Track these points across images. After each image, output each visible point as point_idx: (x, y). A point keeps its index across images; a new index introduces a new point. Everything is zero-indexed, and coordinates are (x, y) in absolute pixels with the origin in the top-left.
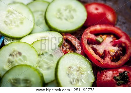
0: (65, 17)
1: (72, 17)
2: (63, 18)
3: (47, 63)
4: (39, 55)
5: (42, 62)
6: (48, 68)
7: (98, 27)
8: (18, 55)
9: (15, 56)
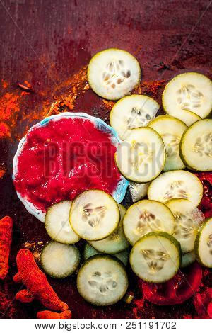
0: (206, 150)
2: (203, 152)
3: (184, 229)
4: (175, 218)
5: (179, 228)
6: (186, 236)
8: (151, 218)
9: (147, 219)
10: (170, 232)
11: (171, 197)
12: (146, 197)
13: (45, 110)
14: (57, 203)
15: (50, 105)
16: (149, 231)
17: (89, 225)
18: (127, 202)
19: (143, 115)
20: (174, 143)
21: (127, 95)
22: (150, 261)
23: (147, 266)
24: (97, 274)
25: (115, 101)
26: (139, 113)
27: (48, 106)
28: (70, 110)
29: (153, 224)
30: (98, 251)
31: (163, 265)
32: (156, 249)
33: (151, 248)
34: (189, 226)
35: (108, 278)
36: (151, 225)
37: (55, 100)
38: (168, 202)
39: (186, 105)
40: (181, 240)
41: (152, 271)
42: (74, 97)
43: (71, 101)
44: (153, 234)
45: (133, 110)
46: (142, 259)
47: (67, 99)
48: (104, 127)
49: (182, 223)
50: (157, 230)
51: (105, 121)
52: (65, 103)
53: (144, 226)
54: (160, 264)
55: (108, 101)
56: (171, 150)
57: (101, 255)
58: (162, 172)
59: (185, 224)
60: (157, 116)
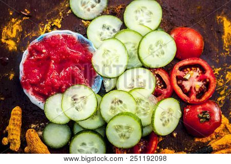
1: (163, 53)
2: (155, 54)
3: (144, 109)
4: (137, 102)
5: (140, 109)
6: (145, 114)
7: (186, 62)
8: (119, 103)
9: (117, 104)
10: (134, 112)
11: (133, 87)
12: (115, 88)
13: (41, 29)
14: (52, 95)
15: (44, 26)
16: (119, 112)
17: (76, 110)
18: (102, 92)
19: (111, 30)
20: (134, 49)
21: (98, 16)
22: (120, 133)
23: (118, 136)
24: (84, 144)
25: (91, 21)
26: (108, 29)
27: (43, 27)
28: (58, 29)
29: (121, 107)
30: (83, 128)
31: (129, 135)
32: (124, 125)
33: (121, 124)
34: (147, 107)
35: (91, 147)
36: (119, 108)
37: (47, 22)
38: (131, 91)
39: (141, 21)
40: (142, 117)
41: (122, 140)
42: (61, 20)
43: (59, 22)
44: (122, 114)
45: (104, 26)
46: (115, 132)
47: (57, 21)
48: (83, 40)
49: (142, 105)
50: (124, 111)
51: (84, 36)
52: (55, 24)
53: (115, 108)
54: (127, 135)
55: (86, 20)
56: (131, 53)
57: (86, 130)
58: (126, 70)
59: (144, 106)
60: (120, 30)
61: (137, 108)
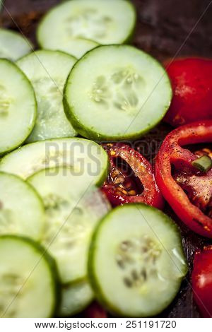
0: (114, 98)
1: (134, 101)
2: (110, 101)
4: (46, 208)
5: (54, 229)
10: (35, 236)
40: (58, 253)
61: (46, 227)
